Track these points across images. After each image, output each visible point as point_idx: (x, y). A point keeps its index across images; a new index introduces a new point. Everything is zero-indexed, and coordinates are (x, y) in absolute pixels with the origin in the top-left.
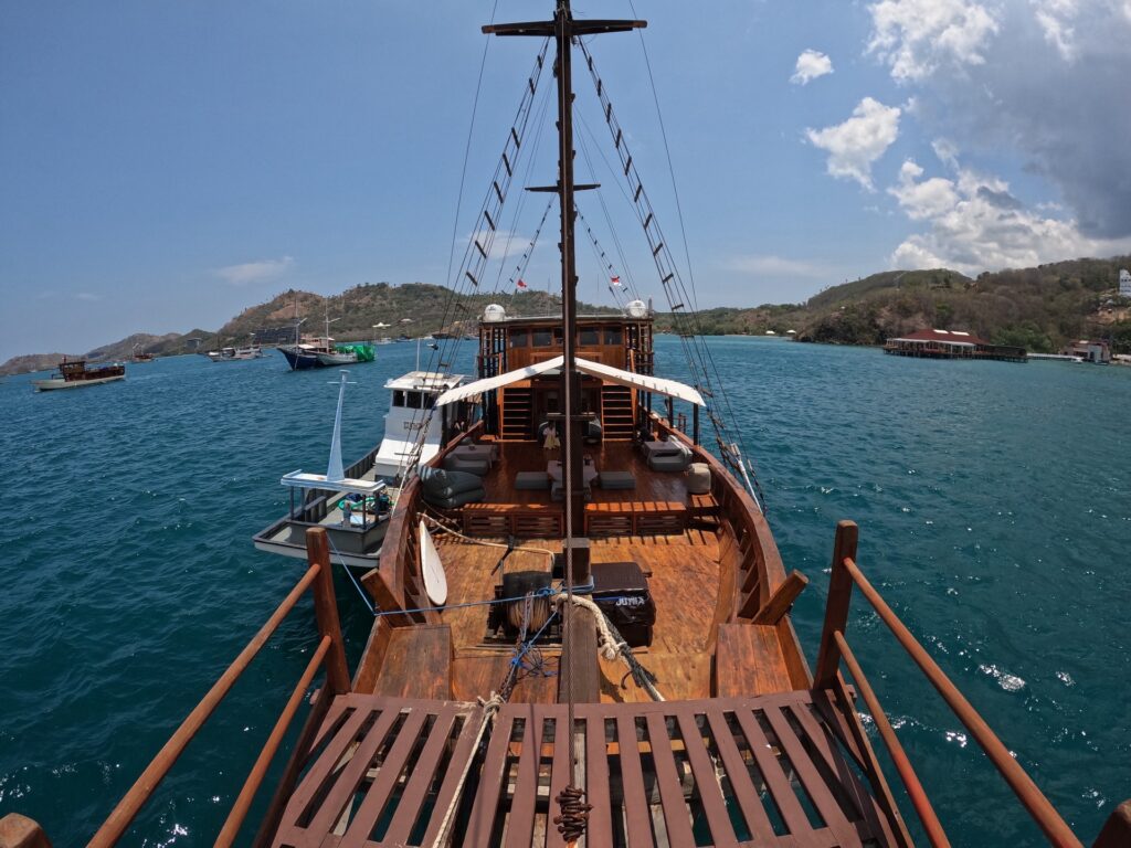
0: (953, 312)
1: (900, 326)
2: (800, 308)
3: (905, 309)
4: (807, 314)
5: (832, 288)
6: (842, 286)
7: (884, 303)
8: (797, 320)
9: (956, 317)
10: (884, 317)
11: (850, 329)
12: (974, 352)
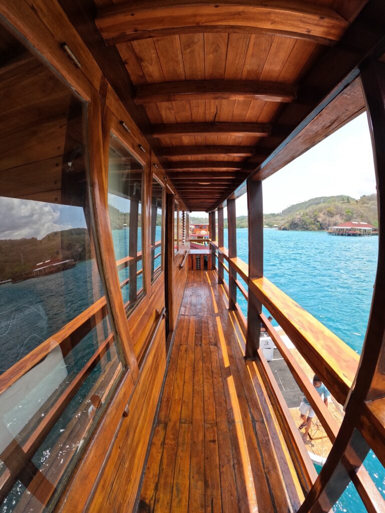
0: (353, 214)
1: (329, 221)
2: (278, 215)
3: (331, 213)
4: (282, 218)
5: (293, 206)
6: (297, 205)
7: (320, 210)
8: (278, 220)
9: (355, 216)
10: (321, 218)
11: (305, 224)
12: (371, 232)
